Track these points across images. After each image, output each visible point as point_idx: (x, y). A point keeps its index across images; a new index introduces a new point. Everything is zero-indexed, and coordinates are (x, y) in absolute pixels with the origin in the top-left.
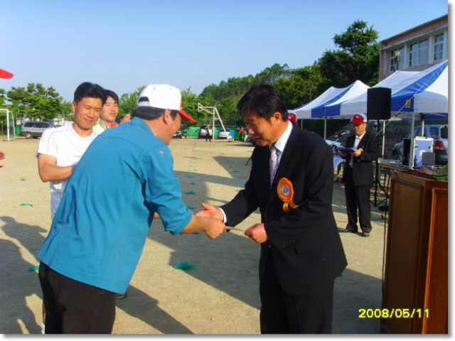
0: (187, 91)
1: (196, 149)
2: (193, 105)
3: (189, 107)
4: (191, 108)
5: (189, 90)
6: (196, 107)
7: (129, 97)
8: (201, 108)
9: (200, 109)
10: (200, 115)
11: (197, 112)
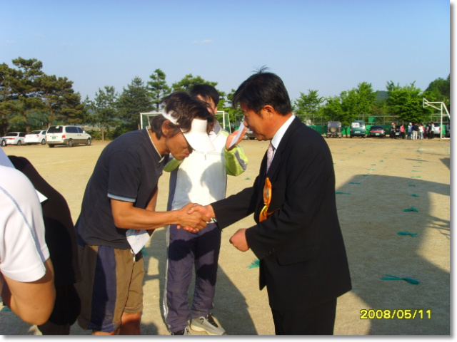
0: (410, 86)
1: (422, 149)
2: (417, 100)
3: (413, 103)
4: (416, 104)
5: (413, 85)
6: (421, 103)
7: (347, 95)
8: (426, 103)
9: (425, 105)
10: (426, 111)
11: (422, 109)
